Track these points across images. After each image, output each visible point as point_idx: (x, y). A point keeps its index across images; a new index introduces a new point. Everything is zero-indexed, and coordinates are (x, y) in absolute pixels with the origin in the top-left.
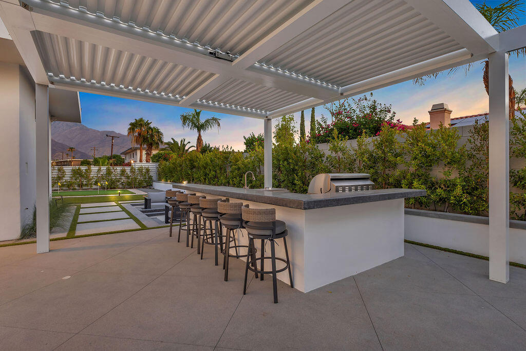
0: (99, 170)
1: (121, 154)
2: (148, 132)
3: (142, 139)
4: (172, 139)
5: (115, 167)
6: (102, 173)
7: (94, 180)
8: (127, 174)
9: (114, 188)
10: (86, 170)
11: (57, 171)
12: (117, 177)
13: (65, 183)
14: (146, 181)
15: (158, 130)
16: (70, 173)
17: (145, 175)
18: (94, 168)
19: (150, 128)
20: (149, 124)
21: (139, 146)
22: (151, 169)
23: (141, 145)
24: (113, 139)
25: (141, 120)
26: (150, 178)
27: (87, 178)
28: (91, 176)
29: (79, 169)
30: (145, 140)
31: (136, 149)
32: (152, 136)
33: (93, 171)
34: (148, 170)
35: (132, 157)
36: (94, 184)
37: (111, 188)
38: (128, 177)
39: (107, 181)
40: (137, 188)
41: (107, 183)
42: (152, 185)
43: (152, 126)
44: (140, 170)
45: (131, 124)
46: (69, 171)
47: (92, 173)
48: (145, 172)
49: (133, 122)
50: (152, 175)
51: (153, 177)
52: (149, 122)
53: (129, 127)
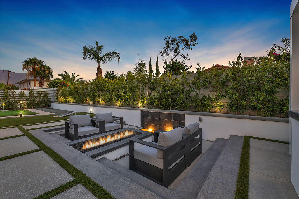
1: (16, 84)
2: (41, 68)
3: (36, 73)
4: (65, 72)
5: (13, 91)
8: (26, 96)
9: (13, 109)
12: (16, 99)
14: (44, 103)
15: (49, 67)
17: (44, 98)
19: (43, 65)
21: (33, 78)
22: (49, 93)
23: (35, 77)
24: (9, 73)
25: (35, 59)
26: (49, 100)
30: (38, 73)
31: (29, 81)
32: (44, 71)
34: (46, 94)
35: (26, 85)
37: (9, 109)
38: (27, 99)
39: (4, 102)
40: (36, 108)
41: (4, 104)
42: (50, 106)
43: (44, 64)
44: (39, 93)
45: (26, 61)
48: (44, 95)
49: (27, 60)
50: (50, 98)
51: (51, 99)
52: (41, 61)
53: (24, 63)
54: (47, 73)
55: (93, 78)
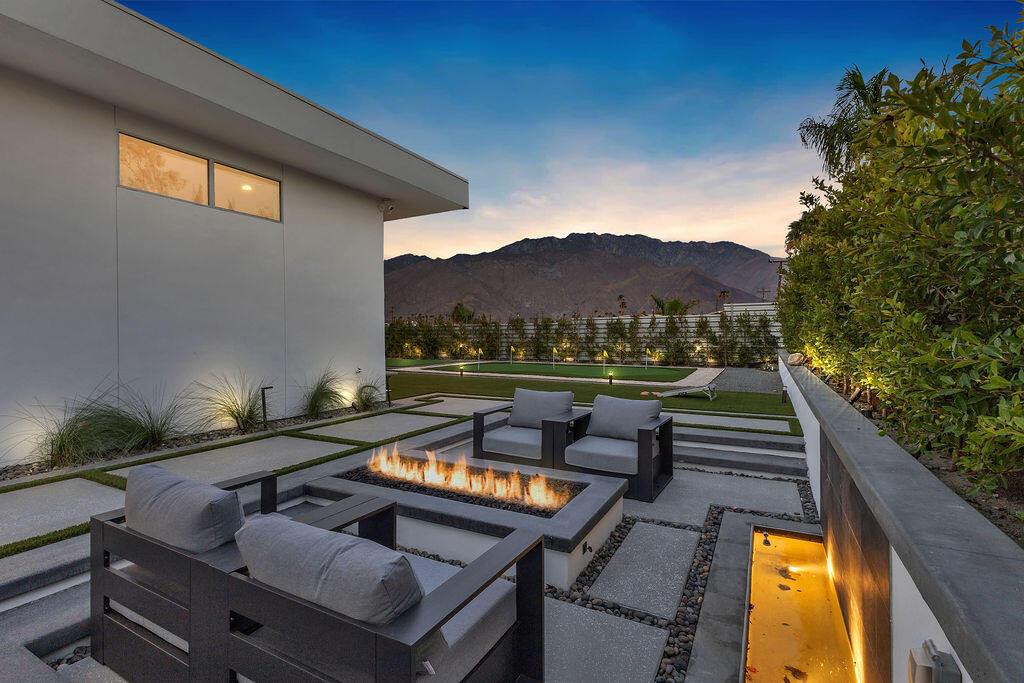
0: (652, 324)
5: (683, 317)
6: (658, 330)
7: (644, 345)
8: (711, 331)
10: (630, 323)
11: (584, 327)
12: (689, 339)
14: (759, 351)
16: (605, 331)
17: (756, 335)
26: (773, 342)
27: (633, 340)
28: (640, 335)
33: (641, 326)
34: (764, 323)
38: (714, 340)
39: (666, 347)
40: (735, 365)
44: (743, 321)
46: (604, 326)
47: (642, 330)
48: (757, 327)
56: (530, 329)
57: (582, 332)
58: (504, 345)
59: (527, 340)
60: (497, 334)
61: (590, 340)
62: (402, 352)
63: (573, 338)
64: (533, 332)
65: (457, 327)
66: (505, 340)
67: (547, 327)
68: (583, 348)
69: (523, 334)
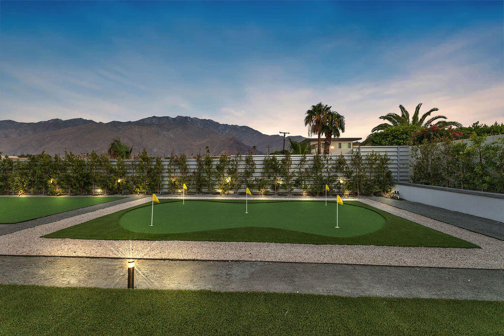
0: (303, 161)
2: (328, 118)
3: (321, 128)
4: (401, 107)
6: (307, 166)
7: (295, 178)
10: (283, 160)
11: (244, 163)
12: (331, 174)
13: (254, 183)
15: (338, 115)
16: (261, 167)
18: (295, 158)
19: (330, 113)
20: (328, 108)
22: (391, 157)
23: (319, 134)
25: (320, 105)
27: (284, 174)
28: (291, 171)
29: (274, 159)
30: (324, 128)
33: (293, 162)
36: (295, 185)
38: (348, 174)
43: (332, 110)
45: (309, 112)
46: (261, 162)
47: (292, 166)
49: (311, 109)
50: (392, 170)
51: (393, 174)
52: (327, 107)
53: (307, 115)
54: (336, 124)
55: (478, 122)
56: (192, 164)
57: (242, 168)
58: (166, 179)
59: (189, 175)
60: (159, 169)
61: (248, 174)
62: (47, 188)
63: (232, 172)
64: (195, 167)
65: (114, 163)
66: (167, 175)
67: (209, 162)
68: (242, 182)
69: (185, 170)
